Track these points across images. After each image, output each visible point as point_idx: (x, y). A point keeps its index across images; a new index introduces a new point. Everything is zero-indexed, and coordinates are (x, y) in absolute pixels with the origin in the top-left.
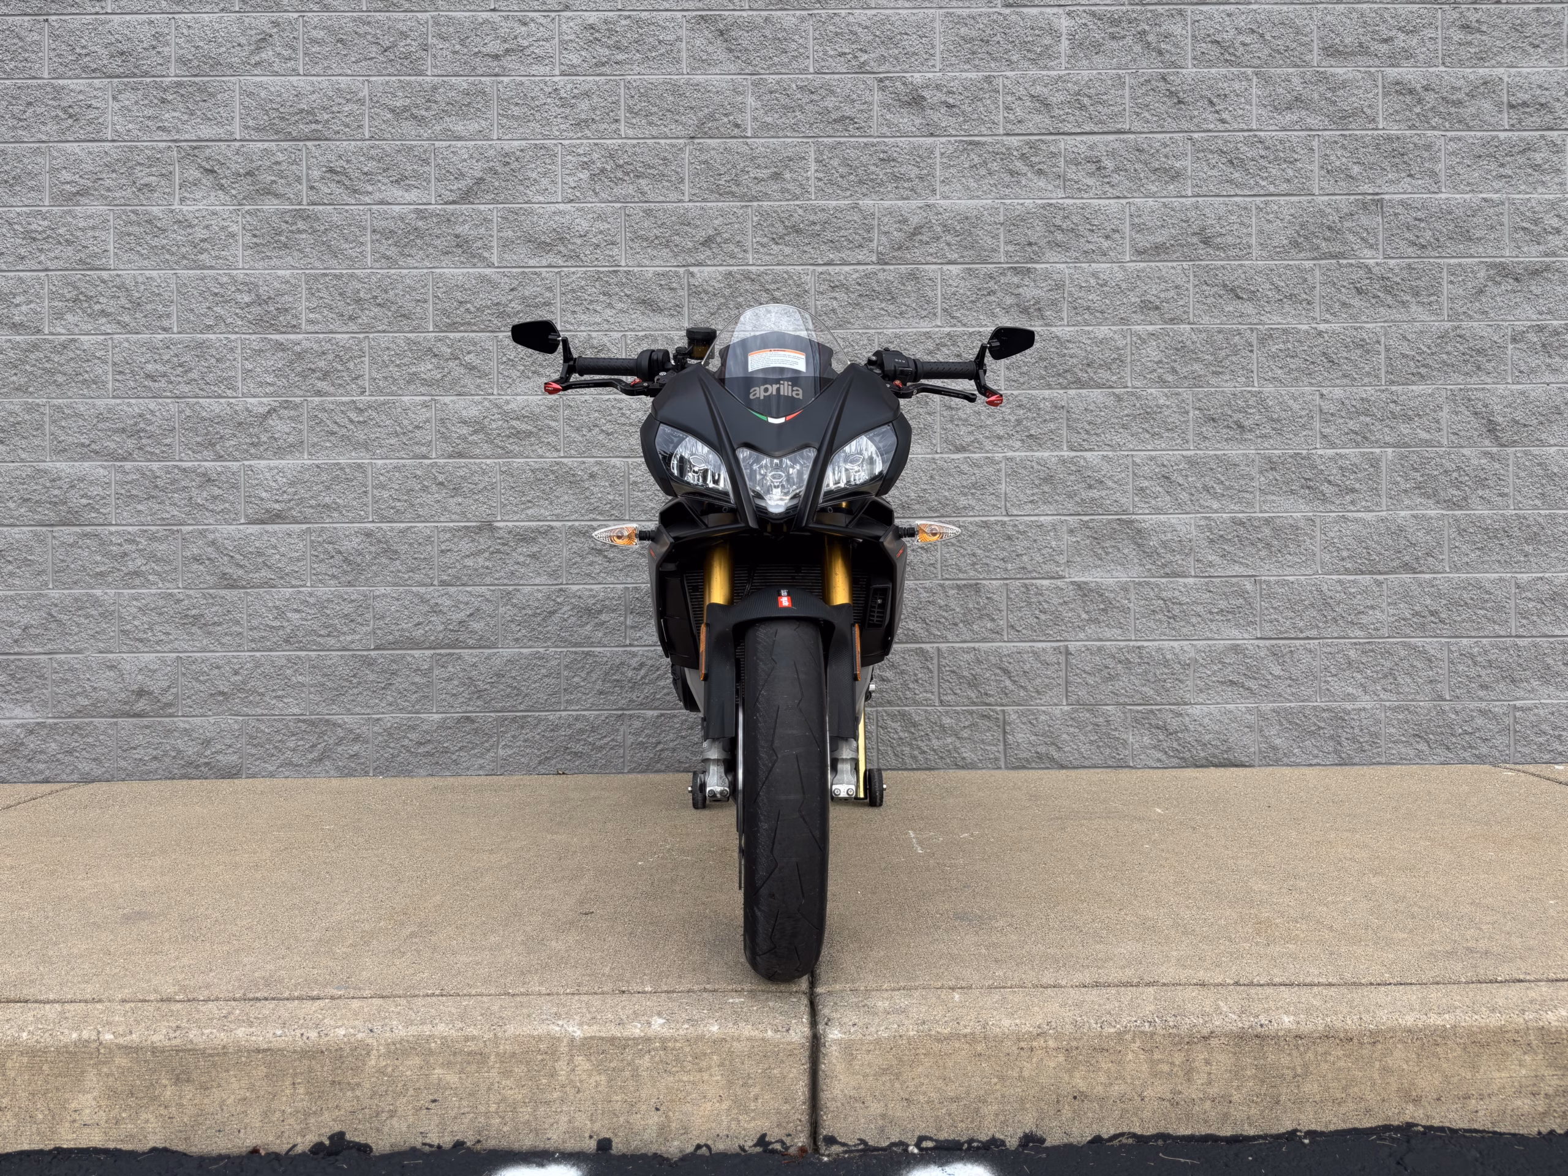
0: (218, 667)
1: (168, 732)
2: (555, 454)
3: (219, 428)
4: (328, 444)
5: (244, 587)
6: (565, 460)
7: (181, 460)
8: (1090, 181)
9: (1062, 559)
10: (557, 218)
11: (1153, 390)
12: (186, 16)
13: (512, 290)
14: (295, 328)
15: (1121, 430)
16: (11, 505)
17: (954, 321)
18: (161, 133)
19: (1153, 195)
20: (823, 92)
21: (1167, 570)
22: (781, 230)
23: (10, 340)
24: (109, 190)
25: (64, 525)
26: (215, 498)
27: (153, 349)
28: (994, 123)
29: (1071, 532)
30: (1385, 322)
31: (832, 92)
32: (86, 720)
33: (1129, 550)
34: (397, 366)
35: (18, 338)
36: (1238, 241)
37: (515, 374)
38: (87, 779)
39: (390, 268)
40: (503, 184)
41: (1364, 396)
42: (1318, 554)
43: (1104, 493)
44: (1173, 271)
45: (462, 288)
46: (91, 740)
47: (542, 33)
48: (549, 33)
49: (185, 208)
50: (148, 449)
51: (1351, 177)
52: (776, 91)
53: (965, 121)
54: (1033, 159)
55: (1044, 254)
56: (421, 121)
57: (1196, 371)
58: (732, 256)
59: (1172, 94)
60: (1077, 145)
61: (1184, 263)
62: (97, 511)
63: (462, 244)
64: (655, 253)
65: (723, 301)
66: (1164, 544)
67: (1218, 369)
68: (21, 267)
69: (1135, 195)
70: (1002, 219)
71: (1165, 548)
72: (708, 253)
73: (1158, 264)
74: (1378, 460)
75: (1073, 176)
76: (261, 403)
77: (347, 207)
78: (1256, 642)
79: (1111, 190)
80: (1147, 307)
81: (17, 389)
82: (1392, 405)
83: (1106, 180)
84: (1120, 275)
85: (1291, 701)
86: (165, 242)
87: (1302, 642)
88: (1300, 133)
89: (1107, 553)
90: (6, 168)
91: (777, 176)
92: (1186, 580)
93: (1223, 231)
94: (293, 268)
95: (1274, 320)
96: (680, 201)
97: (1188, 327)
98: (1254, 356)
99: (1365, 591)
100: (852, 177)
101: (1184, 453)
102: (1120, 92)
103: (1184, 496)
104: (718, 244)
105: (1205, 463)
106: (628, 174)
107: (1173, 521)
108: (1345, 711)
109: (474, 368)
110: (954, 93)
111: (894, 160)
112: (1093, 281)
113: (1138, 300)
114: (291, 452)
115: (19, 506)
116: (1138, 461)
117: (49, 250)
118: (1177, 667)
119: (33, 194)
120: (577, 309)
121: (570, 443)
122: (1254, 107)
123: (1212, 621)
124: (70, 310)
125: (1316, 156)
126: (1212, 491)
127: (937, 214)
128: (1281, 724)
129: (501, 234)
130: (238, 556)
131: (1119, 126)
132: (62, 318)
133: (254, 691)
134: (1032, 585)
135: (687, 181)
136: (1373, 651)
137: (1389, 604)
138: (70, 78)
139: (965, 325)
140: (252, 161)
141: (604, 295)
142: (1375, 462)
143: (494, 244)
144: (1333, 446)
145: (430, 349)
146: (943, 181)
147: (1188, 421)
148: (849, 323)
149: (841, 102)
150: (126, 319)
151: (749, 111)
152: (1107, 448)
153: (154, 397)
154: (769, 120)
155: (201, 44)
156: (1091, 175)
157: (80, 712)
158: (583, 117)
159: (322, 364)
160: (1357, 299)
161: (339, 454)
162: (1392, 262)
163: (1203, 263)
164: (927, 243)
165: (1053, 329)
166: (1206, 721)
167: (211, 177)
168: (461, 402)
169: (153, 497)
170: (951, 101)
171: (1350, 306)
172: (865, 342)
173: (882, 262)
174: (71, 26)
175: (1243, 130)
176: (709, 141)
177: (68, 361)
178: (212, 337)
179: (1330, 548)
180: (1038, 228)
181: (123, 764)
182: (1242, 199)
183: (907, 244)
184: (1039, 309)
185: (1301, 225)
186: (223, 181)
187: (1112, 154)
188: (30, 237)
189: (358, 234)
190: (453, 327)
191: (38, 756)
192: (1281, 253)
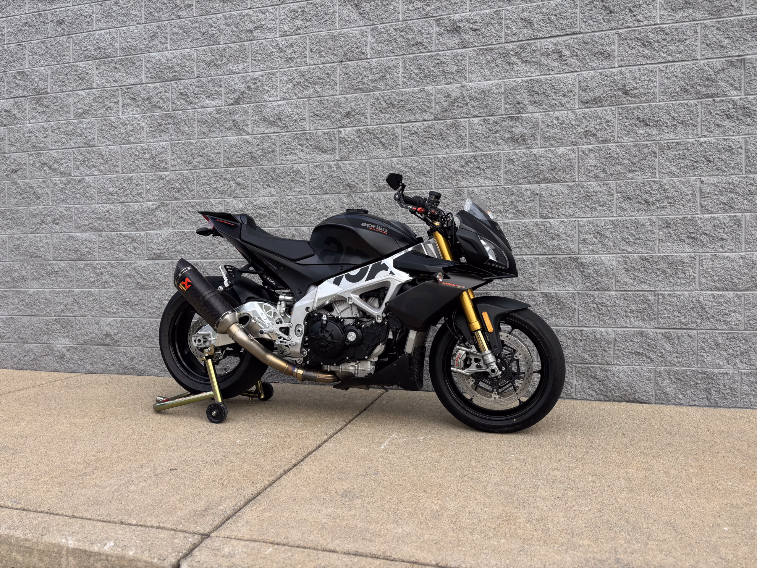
0: (136, 325)
1: (118, 353)
2: (277, 226)
3: (137, 216)
4: (180, 223)
5: (146, 289)
6: (281, 228)
7: (123, 231)
8: (555, 64)
9: (536, 280)
10: (277, 108)
11: (591, 183)
12: (124, 28)
13: (257, 145)
14: (166, 169)
15: (572, 206)
16: (61, 252)
17: (476, 149)
18: (115, 83)
19: (593, 69)
20: (407, 30)
21: (599, 287)
22: (385, 105)
23: (59, 180)
24: (95, 111)
25: (80, 260)
26: (135, 248)
27: (112, 182)
28: (499, 37)
29: (541, 264)
30: (746, 134)
31: (412, 30)
32: (88, 346)
33: (576, 275)
34: (208, 185)
35: (63, 179)
36: (647, 91)
37: (259, 186)
38: (88, 372)
39: (205, 138)
40: (253, 94)
41: (731, 181)
42: (697, 278)
43: (560, 242)
44: (605, 112)
45: (235, 146)
46: (89, 355)
47: (272, 17)
48: (275, 16)
49: (124, 117)
50: (110, 226)
51: (722, 47)
52: (383, 33)
53: (483, 37)
54: (522, 55)
55: (527, 108)
56: (218, 66)
57: (618, 170)
58: (360, 121)
59: (606, 8)
60: (548, 44)
61: (613, 108)
62: (92, 254)
63: (236, 124)
64: (323, 122)
65: (355, 145)
66: (597, 272)
67: (633, 168)
68: (63, 147)
69: (583, 69)
70: (503, 91)
71: (597, 274)
72: (348, 120)
73: (596, 109)
74: (739, 221)
75: (545, 62)
76: (153, 204)
77: (187, 111)
78: (655, 330)
79: (567, 68)
80: (588, 134)
81: (63, 201)
82: (749, 186)
83: (565, 62)
84: (572, 117)
85: (677, 366)
86: (116, 132)
87: (686, 331)
88: (688, 23)
89: (563, 277)
90: (57, 104)
91: (383, 78)
92: (611, 293)
93: (638, 86)
94: (166, 141)
95: (671, 137)
96: (335, 95)
97: (615, 144)
98: (657, 160)
99: (729, 301)
100: (422, 75)
101: (610, 218)
102: (574, 10)
103: (610, 244)
104: (353, 116)
105: (623, 224)
106: (310, 83)
107: (603, 258)
108: (713, 374)
109: (240, 184)
110: (477, 23)
111: (444, 63)
112: (555, 122)
113: (583, 131)
114: (165, 226)
115: (63, 252)
116: (581, 223)
117: (74, 139)
118: (604, 343)
119: (67, 115)
120: (287, 153)
121: (283, 220)
122: (658, 10)
123: (626, 317)
124: (82, 165)
125: (699, 36)
126: (627, 240)
127: (467, 91)
128: (671, 380)
129: (253, 118)
130: (143, 275)
131: (573, 30)
132: (79, 169)
133: (150, 336)
134: (518, 294)
135: (338, 84)
136: (734, 338)
137: (745, 310)
138: (80, 62)
139: (482, 150)
140: (149, 93)
141: (300, 145)
142: (737, 222)
143: (249, 123)
144: (709, 212)
145: (222, 176)
146: (471, 72)
147: (613, 200)
148: (420, 153)
149: (416, 35)
150: (102, 168)
151: (369, 45)
152: (563, 216)
153: (112, 203)
154: (379, 48)
155: (129, 40)
156: (555, 60)
157: (86, 343)
158: (290, 56)
159: (177, 185)
160: (727, 121)
161: (184, 227)
162: (751, 97)
163: (624, 106)
164: (461, 107)
165: (532, 150)
166: (621, 375)
167: (134, 101)
168: (235, 201)
169: (113, 248)
170: (475, 27)
171: (722, 126)
172: (428, 162)
173: (437, 119)
174: (81, 38)
175: (651, 25)
176: (350, 63)
177: (81, 188)
178: (135, 174)
179: (706, 275)
180: (524, 94)
181: (101, 366)
182: (650, 66)
183: (451, 108)
184: (524, 140)
185: (689, 79)
186: (138, 103)
187: (569, 47)
188: (66, 133)
189: (192, 123)
190: (232, 165)
191: (71, 361)
192: (676, 96)
